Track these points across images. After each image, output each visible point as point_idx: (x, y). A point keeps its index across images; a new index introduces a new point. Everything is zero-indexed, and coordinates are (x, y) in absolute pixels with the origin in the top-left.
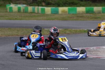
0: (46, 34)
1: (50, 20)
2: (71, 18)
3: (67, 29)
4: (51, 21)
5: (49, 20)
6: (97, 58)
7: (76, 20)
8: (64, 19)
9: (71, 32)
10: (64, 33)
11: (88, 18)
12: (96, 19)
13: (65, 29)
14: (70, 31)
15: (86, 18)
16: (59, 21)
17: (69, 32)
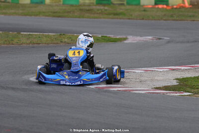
0: (24, 44)
1: (31, 15)
2: (70, 12)
3: (64, 35)
4: (33, 17)
5: (28, 17)
6: (126, 91)
7: (79, 18)
8: (56, 15)
9: (72, 40)
10: (59, 42)
11: (102, 13)
12: (116, 16)
13: (61, 35)
14: (71, 38)
15: (97, 13)
16: (47, 17)
17: (69, 41)
